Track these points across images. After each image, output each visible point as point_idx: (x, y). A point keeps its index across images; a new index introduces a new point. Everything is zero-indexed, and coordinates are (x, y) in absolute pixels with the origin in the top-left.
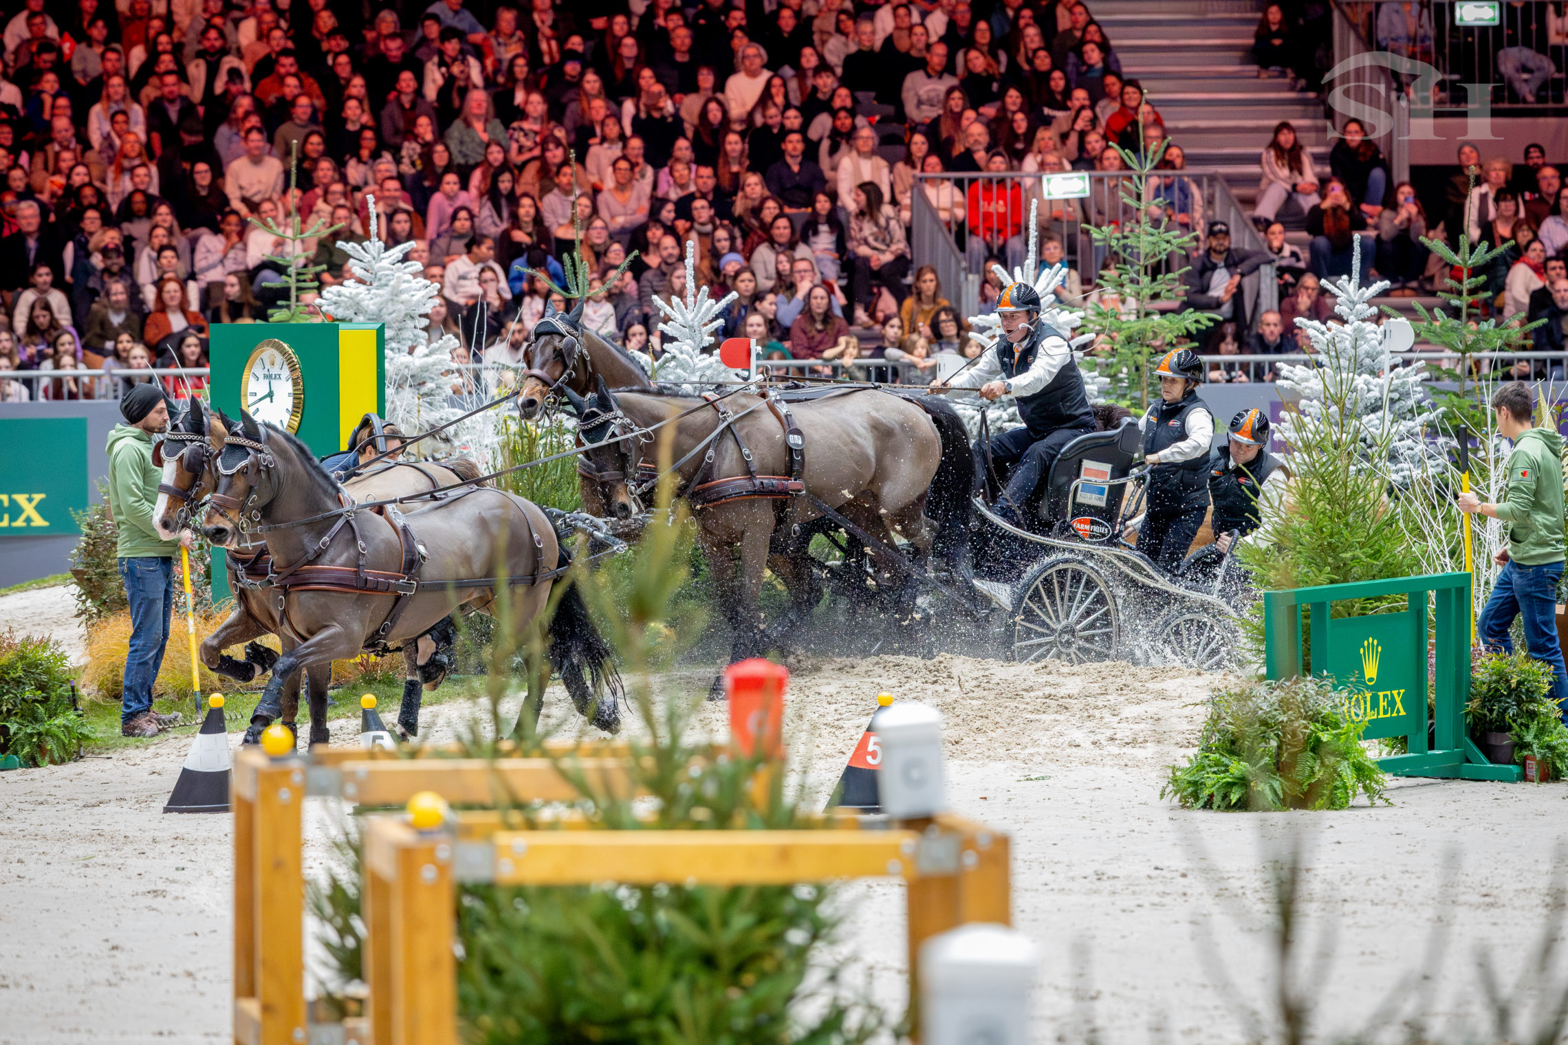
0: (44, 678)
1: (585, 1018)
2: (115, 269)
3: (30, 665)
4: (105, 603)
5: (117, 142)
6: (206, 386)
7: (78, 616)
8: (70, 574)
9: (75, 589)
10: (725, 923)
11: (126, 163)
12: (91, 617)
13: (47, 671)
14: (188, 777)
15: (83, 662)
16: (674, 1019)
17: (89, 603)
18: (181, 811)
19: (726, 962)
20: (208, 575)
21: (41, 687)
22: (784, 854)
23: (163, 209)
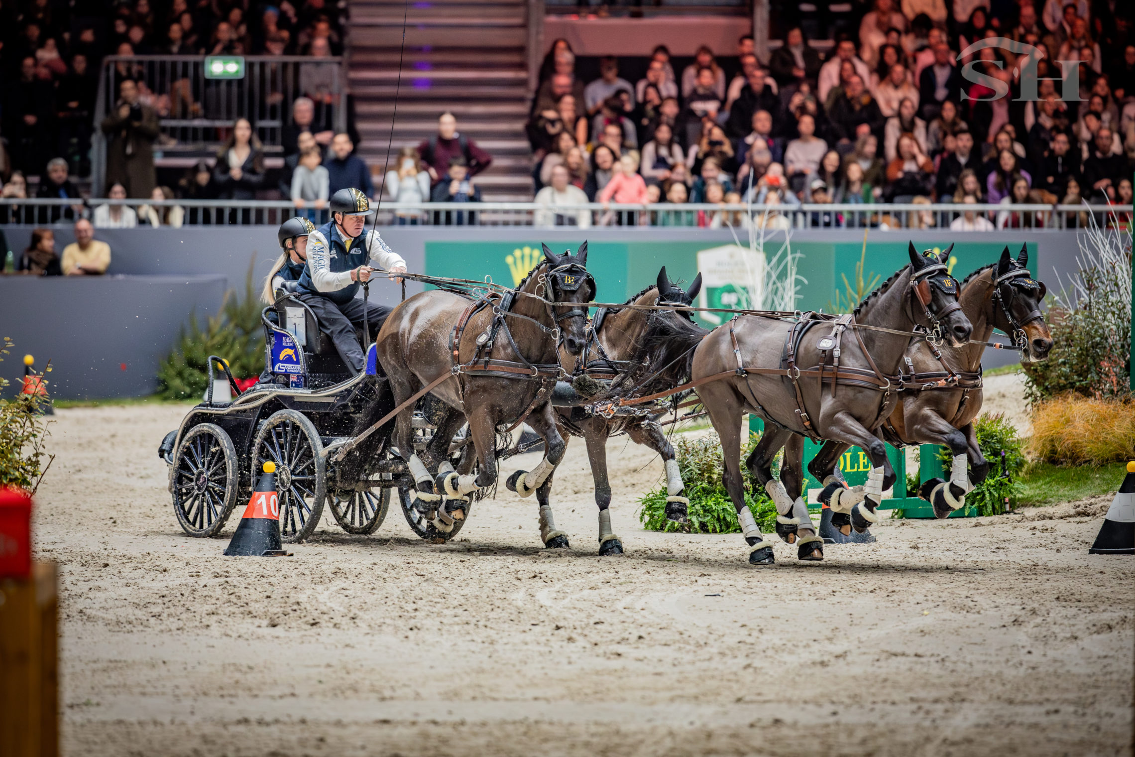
0: (998, 446)
2: (1062, 127)
3: (986, 436)
4: (1046, 389)
5: (1068, 29)
6: (1131, 220)
7: (1026, 398)
8: (1020, 366)
9: (1024, 377)
11: (1075, 44)
12: (1035, 400)
13: (1000, 441)
14: (1109, 526)
15: (1029, 434)
17: (1034, 388)
18: (1101, 553)
20: (1128, 367)
21: (995, 453)
23: (1102, 82)
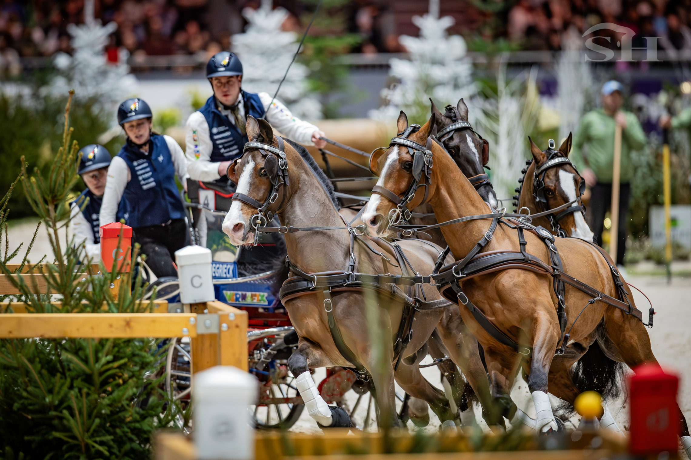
1: (24, 408)
10: (97, 360)
16: (70, 409)
19: (98, 380)
22: (128, 323)
